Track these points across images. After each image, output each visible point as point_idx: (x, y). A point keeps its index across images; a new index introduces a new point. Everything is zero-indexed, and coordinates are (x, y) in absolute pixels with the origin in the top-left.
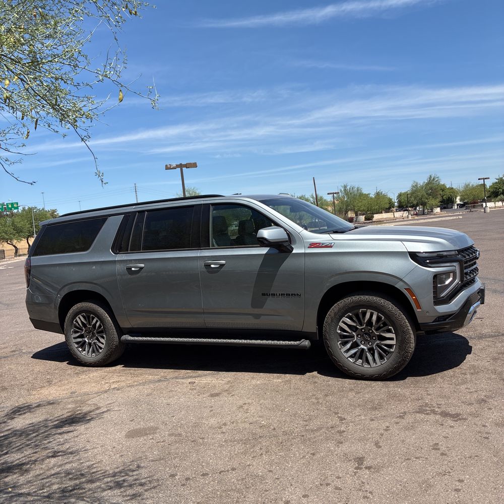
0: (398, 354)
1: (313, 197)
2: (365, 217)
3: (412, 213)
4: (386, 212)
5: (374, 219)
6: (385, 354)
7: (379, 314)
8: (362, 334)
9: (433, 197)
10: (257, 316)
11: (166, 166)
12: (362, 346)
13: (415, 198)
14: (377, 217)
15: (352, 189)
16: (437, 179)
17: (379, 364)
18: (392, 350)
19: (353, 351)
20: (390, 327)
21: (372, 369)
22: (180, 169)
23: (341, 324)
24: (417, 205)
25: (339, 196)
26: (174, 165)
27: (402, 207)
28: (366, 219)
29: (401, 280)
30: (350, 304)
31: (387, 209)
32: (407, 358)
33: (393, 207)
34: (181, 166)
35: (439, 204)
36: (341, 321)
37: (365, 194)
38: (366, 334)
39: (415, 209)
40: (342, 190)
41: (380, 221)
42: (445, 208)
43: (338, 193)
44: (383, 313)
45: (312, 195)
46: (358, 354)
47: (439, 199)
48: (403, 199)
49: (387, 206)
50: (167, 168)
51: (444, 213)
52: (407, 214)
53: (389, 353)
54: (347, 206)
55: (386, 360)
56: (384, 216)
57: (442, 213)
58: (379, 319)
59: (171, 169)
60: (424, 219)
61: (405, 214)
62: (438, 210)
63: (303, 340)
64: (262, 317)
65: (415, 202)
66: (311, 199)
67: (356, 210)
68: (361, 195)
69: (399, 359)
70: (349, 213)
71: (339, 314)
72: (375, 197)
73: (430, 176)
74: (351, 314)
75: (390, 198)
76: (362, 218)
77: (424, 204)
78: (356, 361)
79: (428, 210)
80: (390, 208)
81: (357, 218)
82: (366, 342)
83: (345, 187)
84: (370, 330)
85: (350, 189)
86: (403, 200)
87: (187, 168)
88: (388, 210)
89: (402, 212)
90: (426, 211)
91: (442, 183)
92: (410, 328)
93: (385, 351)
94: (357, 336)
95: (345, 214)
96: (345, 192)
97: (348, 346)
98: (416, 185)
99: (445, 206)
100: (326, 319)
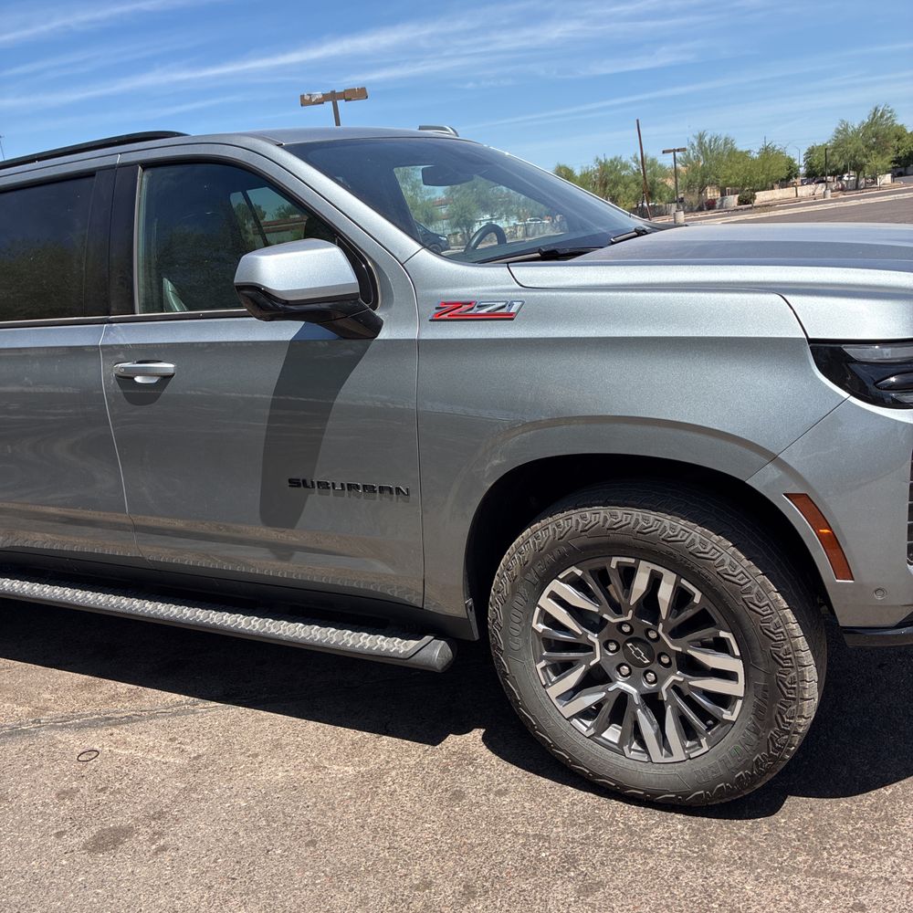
0: (754, 738)
1: (637, 161)
2: (739, 198)
3: (834, 186)
4: (782, 187)
5: (756, 201)
6: (704, 722)
7: (683, 581)
8: (622, 638)
9: (879, 153)
10: (283, 551)
11: (302, 97)
12: (622, 684)
13: (842, 157)
14: (762, 197)
15: (715, 141)
16: (889, 115)
17: (679, 754)
18: (727, 715)
19: (588, 699)
20: (723, 634)
21: (653, 770)
22: (331, 102)
23: (546, 603)
24: (845, 171)
25: (688, 157)
26: (318, 95)
27: (813, 176)
28: (741, 202)
29: (774, 458)
30: (575, 535)
31: (782, 180)
32: (788, 752)
33: (796, 177)
34: (333, 97)
35: (890, 166)
36: (547, 592)
37: (741, 152)
38: (636, 641)
39: (840, 179)
40: (696, 144)
41: (768, 205)
42: (900, 175)
43: (684, 150)
44: (700, 581)
45: (635, 157)
46: (607, 708)
47: (891, 156)
48: (818, 160)
49: (784, 174)
50: (304, 103)
51: (901, 184)
52: (824, 190)
53: (716, 721)
54: (705, 176)
55: (706, 748)
56: (778, 194)
57: (895, 184)
58: (681, 597)
59: (314, 103)
60: (859, 198)
61: (820, 188)
62: (888, 178)
63: (427, 638)
64: (298, 554)
65: (841, 165)
66: (634, 164)
67: (721, 185)
68: (733, 152)
69: (755, 752)
70: (708, 189)
71: (538, 568)
72: (761, 157)
73: (876, 109)
74: (579, 572)
75: (789, 158)
76: (733, 200)
77: (858, 168)
78: (598, 733)
79: (866, 179)
80: (789, 178)
81: (722, 200)
82: (636, 670)
83: (701, 137)
84: (649, 630)
85: (710, 141)
86: (816, 162)
87: (346, 100)
88: (785, 182)
89: (813, 186)
90: (862, 181)
91: (899, 122)
92: (802, 643)
93: (703, 714)
94: (605, 645)
95: (700, 193)
96: (701, 148)
97: (573, 678)
98: (846, 130)
99: (902, 170)
100: (496, 578)
